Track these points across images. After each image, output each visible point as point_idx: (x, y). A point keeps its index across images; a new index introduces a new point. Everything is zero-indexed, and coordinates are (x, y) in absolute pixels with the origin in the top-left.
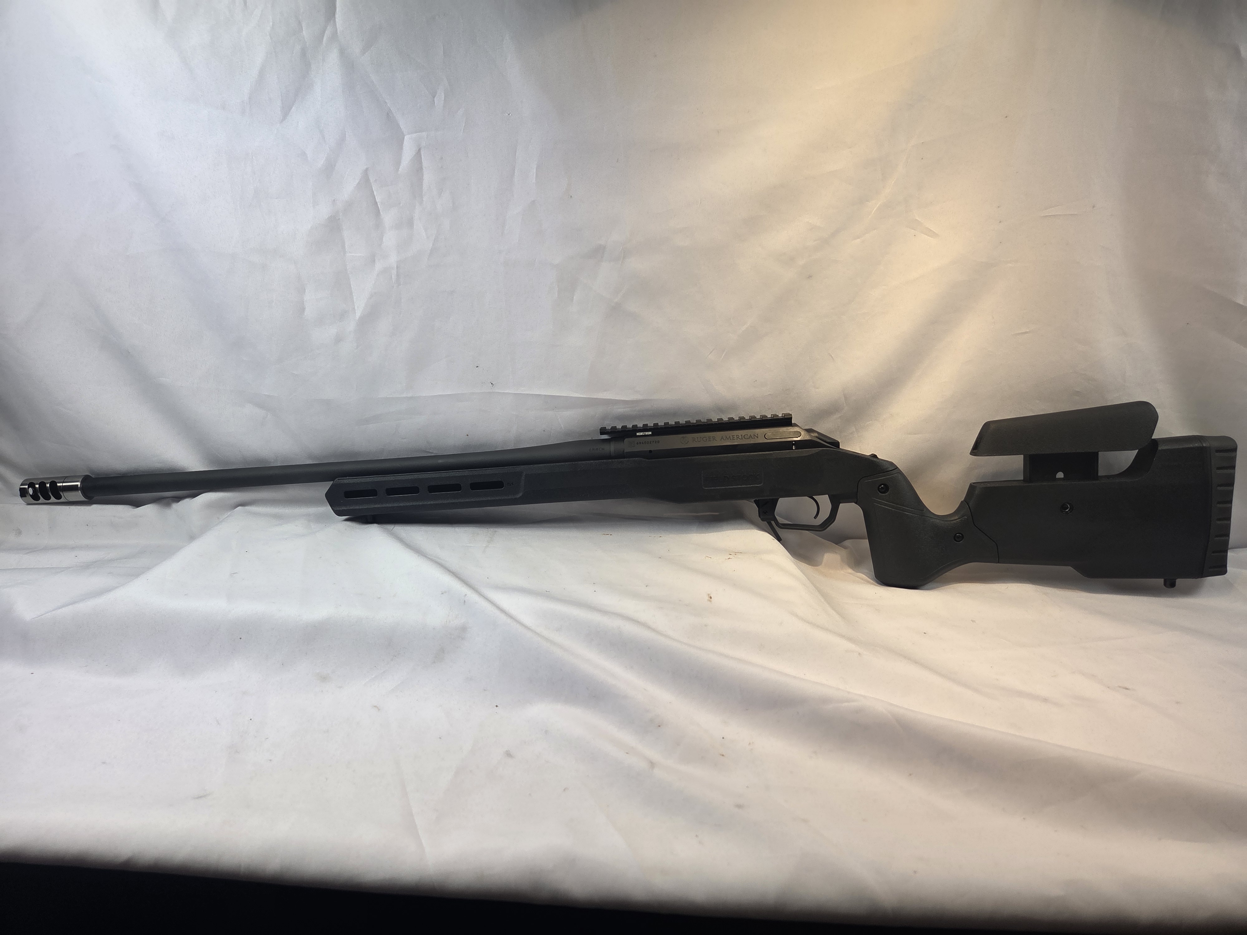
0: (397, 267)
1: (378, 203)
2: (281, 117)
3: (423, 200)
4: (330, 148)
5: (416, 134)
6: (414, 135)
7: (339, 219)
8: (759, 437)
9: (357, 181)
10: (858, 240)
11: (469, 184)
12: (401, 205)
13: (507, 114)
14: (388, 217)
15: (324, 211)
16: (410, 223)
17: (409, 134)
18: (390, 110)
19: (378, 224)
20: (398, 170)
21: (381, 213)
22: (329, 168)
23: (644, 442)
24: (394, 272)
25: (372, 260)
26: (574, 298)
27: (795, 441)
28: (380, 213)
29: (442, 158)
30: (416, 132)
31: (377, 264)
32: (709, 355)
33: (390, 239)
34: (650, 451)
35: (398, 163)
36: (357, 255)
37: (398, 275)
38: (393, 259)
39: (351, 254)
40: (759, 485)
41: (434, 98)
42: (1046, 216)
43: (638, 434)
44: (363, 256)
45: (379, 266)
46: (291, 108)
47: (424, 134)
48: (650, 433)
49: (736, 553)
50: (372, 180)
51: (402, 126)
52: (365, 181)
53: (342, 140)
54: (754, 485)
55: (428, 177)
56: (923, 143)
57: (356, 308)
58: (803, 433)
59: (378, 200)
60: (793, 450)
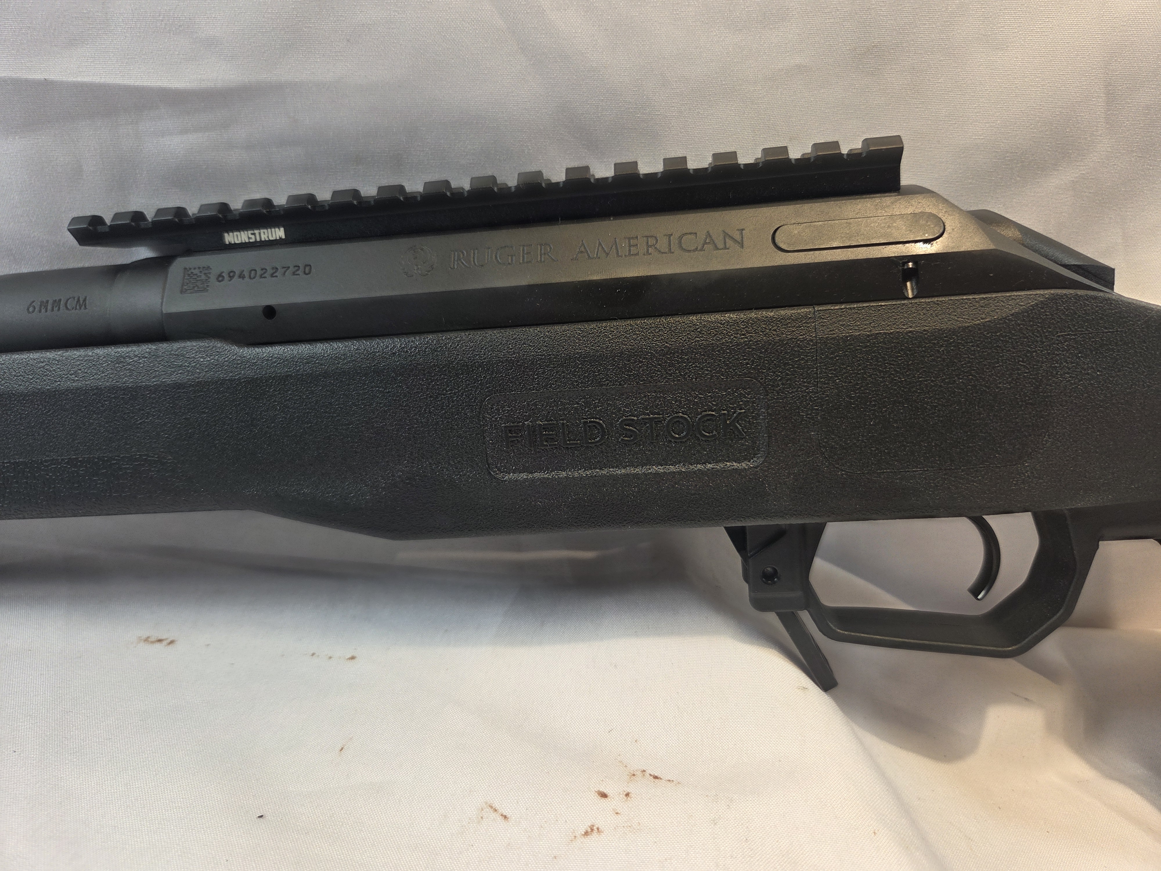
8: (745, 243)
23: (246, 274)
27: (916, 258)
34: (270, 311)
40: (743, 465)
43: (230, 238)
48: (280, 233)
54: (720, 466)
58: (951, 222)
60: (909, 299)
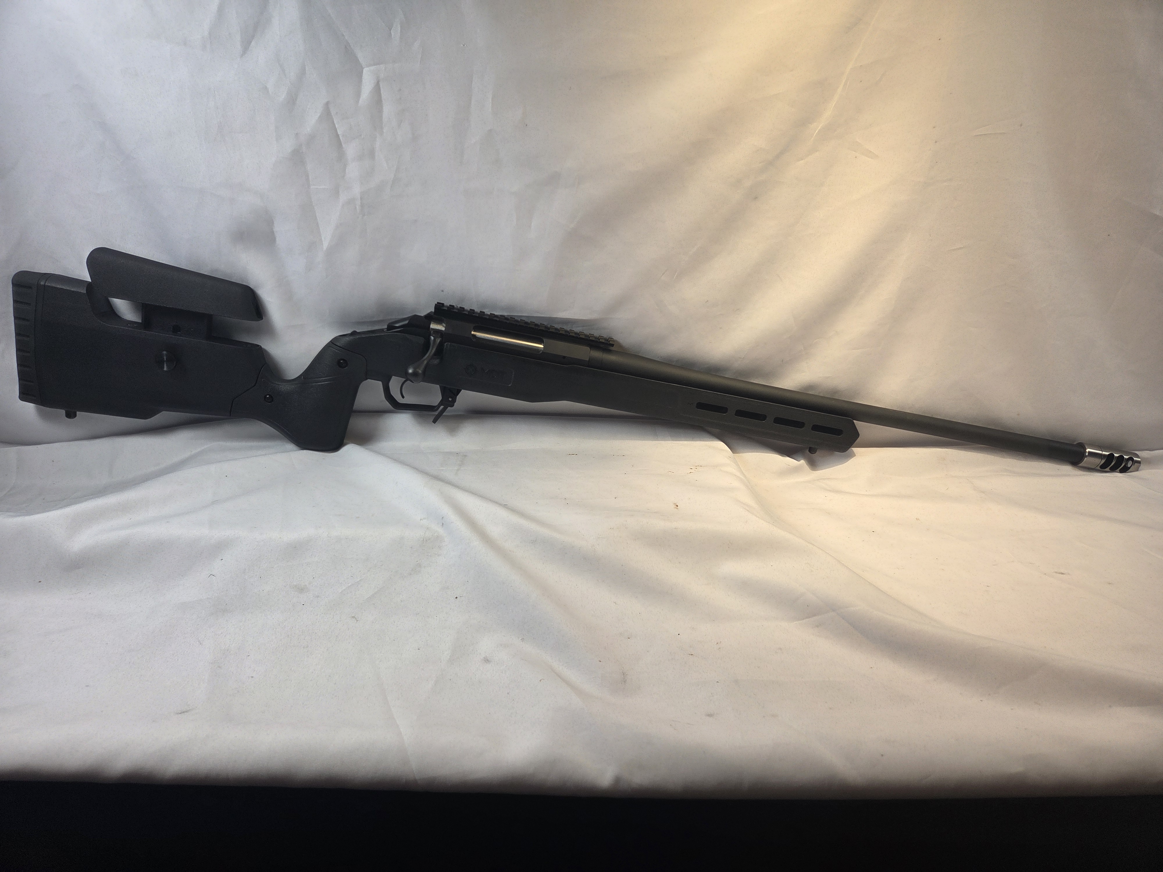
0: (361, 199)
1: (340, 136)
2: (241, 51)
3: (383, 132)
4: (290, 82)
5: (374, 67)
6: (372, 68)
7: (303, 152)
9: (319, 115)
10: (802, 162)
11: (427, 115)
12: (362, 136)
13: (462, 45)
14: (351, 150)
15: (288, 144)
16: (372, 154)
17: (369, 65)
18: (348, 43)
19: (341, 155)
20: (358, 102)
21: (344, 146)
22: (292, 100)
24: (358, 202)
25: (336, 192)
26: (532, 224)
28: (342, 145)
29: (400, 90)
30: (374, 65)
31: (341, 195)
32: (662, 276)
33: (353, 170)
35: (358, 94)
36: (321, 187)
37: (362, 206)
38: (357, 190)
39: (315, 187)
41: (390, 30)
42: (977, 135)
44: (327, 189)
45: (343, 197)
46: (251, 42)
47: (382, 67)
49: (696, 466)
50: (333, 112)
51: (361, 60)
52: (327, 114)
53: (302, 73)
55: (388, 109)
56: (861, 66)
57: (323, 239)
59: (339, 132)
